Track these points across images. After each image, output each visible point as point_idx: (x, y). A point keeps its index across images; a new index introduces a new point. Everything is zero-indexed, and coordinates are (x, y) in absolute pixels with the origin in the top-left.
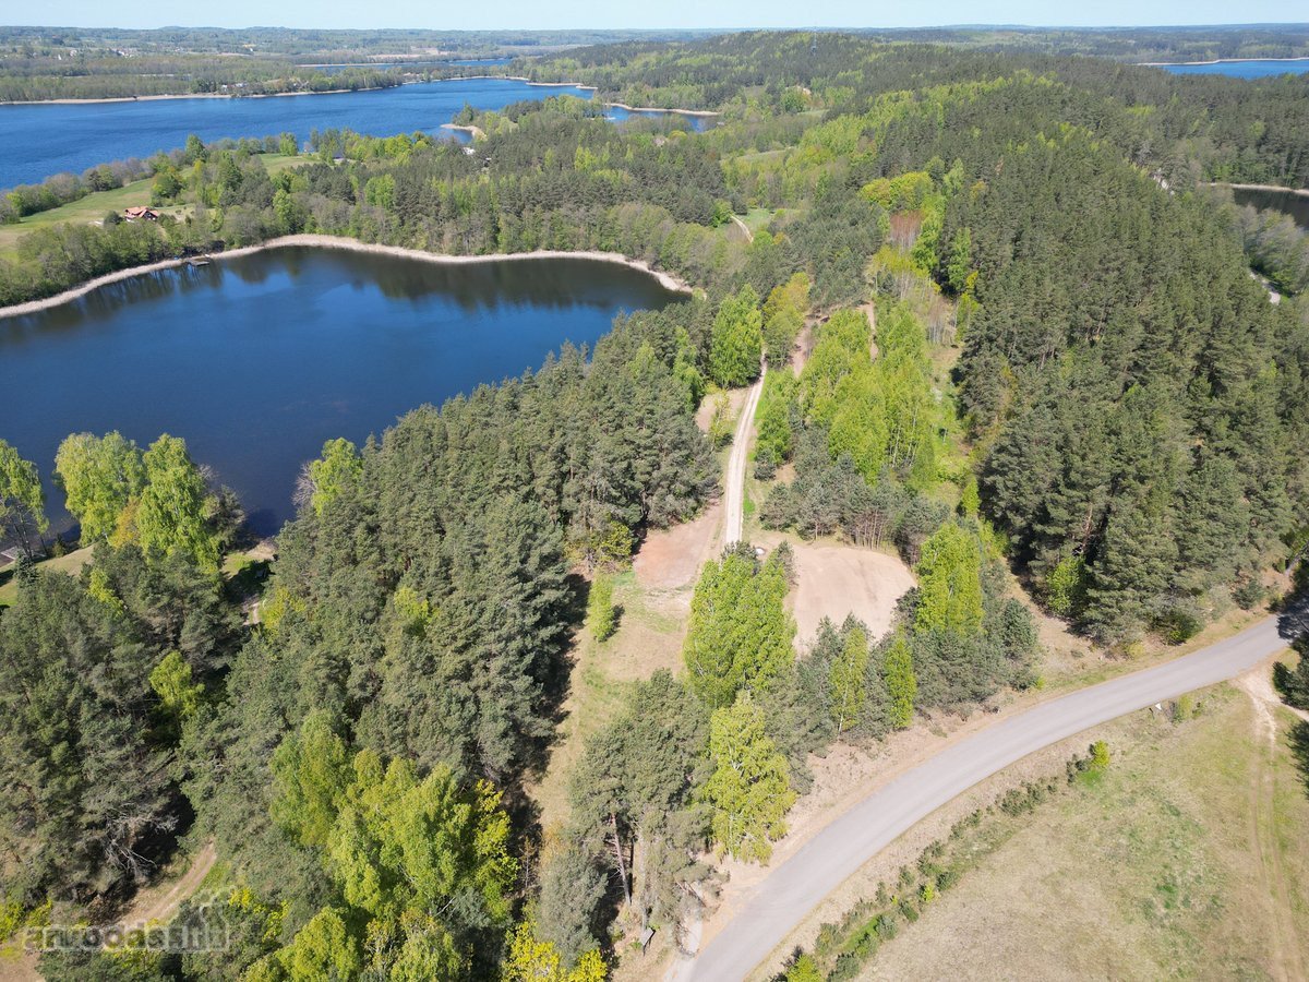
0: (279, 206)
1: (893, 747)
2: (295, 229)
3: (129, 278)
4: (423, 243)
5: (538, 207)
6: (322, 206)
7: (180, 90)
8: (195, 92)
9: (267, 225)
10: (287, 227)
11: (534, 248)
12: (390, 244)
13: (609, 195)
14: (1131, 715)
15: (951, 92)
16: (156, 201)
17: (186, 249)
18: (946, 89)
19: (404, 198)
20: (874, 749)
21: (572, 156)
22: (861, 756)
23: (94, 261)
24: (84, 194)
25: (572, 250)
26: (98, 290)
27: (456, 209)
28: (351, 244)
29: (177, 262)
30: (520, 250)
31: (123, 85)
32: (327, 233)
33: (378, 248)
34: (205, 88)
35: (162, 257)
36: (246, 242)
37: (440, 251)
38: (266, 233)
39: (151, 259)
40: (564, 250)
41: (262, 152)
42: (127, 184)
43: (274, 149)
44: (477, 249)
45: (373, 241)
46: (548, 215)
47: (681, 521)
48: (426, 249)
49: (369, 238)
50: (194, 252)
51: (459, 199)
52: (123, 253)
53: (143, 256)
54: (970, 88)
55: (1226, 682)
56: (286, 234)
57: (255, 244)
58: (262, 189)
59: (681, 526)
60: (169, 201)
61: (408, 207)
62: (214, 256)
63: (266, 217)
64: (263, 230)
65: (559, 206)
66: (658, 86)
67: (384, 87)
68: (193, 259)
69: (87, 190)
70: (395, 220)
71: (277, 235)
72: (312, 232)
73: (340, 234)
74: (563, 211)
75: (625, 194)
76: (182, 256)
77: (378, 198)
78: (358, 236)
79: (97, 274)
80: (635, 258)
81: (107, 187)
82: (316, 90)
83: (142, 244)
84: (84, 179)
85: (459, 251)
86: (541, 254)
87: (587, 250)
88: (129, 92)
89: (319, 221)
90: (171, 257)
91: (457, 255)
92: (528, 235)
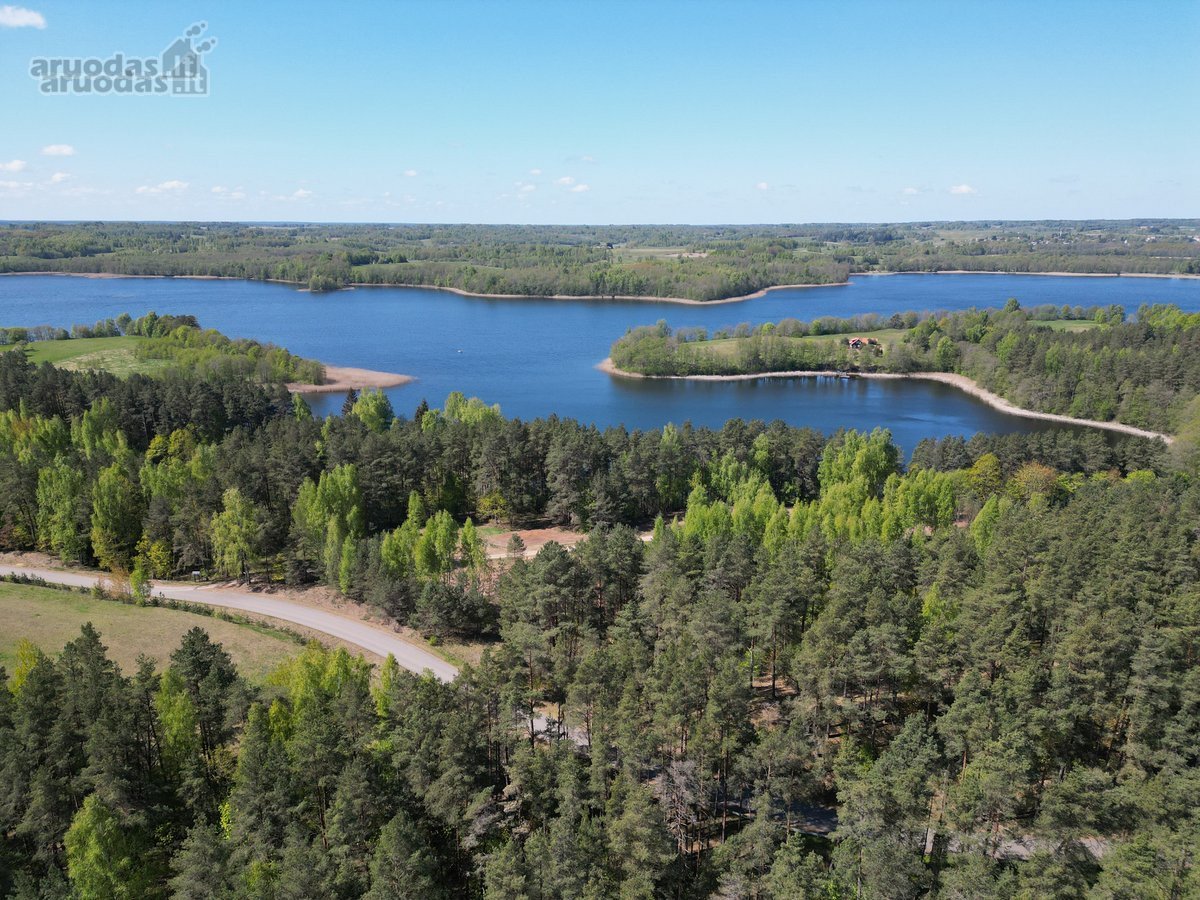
2: (946, 369)
10: (938, 366)
19: (1017, 354)
32: (967, 376)
36: (893, 371)
45: (984, 387)
48: (1010, 399)
53: (813, 365)
57: (901, 373)
61: (1017, 361)
69: (885, 326)
71: (929, 370)
72: (959, 373)
81: (902, 327)
89: (963, 365)
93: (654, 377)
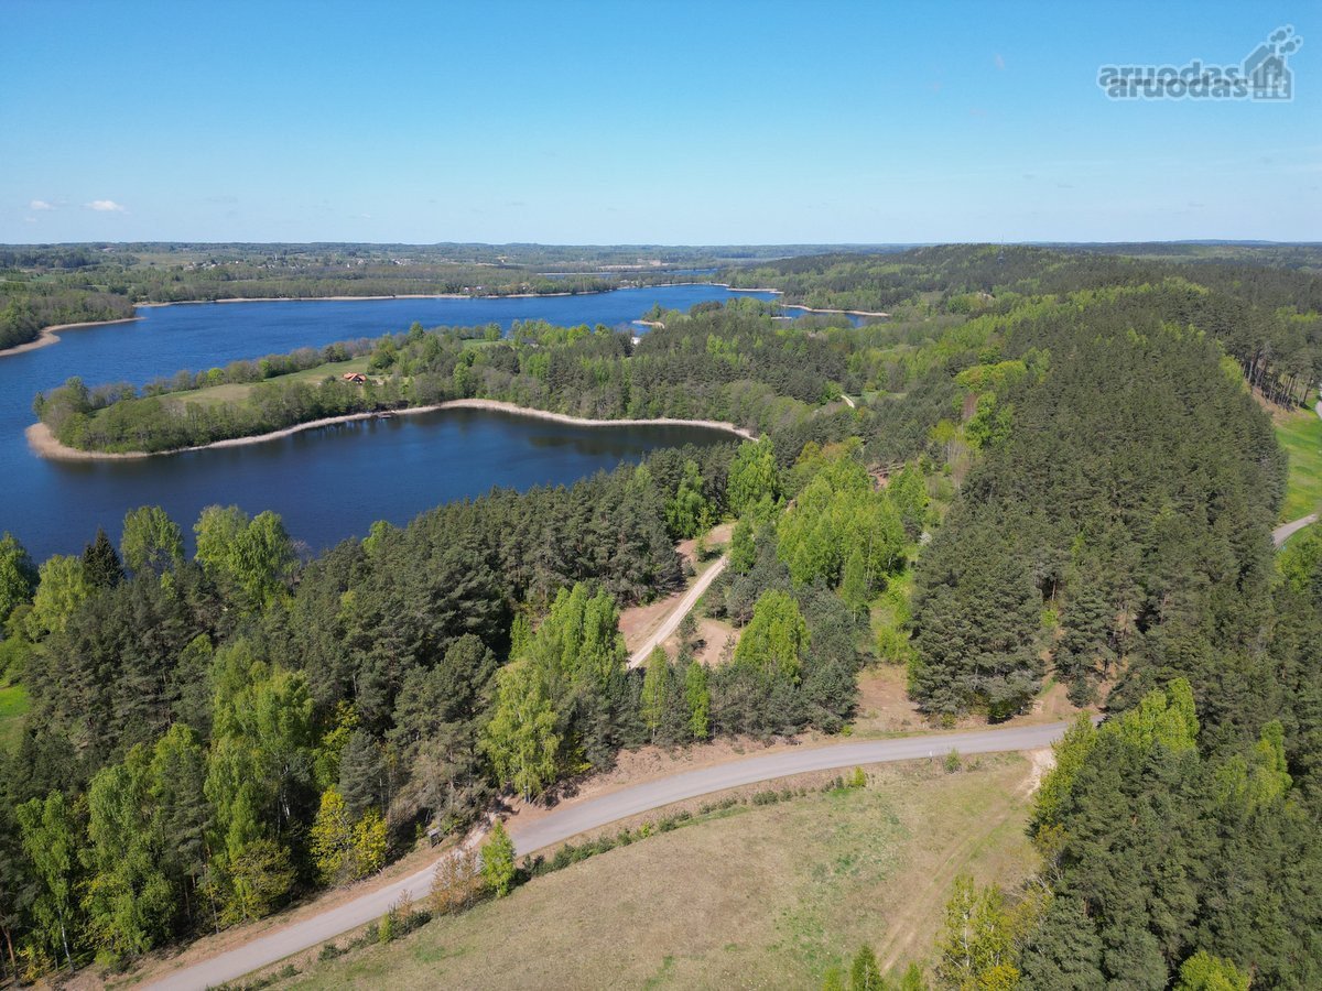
0: (457, 375)
1: (695, 755)
2: (468, 395)
3: (329, 425)
4: (565, 408)
5: (665, 382)
6: (493, 376)
7: (431, 291)
8: (443, 293)
9: (445, 390)
10: (462, 393)
11: (658, 416)
12: (539, 409)
13: (728, 374)
14: (909, 761)
15: (1094, 296)
16: (371, 371)
17: (377, 405)
18: (1090, 293)
19: (555, 372)
20: (677, 753)
21: (705, 342)
22: (664, 756)
23: (303, 410)
24: (319, 364)
25: (691, 419)
26: (302, 431)
27: (594, 381)
28: (510, 408)
29: (368, 415)
30: (645, 417)
31: (386, 286)
32: (493, 398)
33: (529, 411)
34: (450, 290)
35: (358, 410)
36: (425, 403)
37: (578, 415)
38: (443, 397)
39: (348, 411)
40: (684, 419)
41: (471, 338)
42: (355, 358)
43: (481, 336)
44: (609, 414)
45: (527, 406)
46: (673, 389)
47: (638, 605)
48: (567, 413)
49: (524, 403)
50: (383, 408)
51: (598, 373)
52: (327, 406)
53: (342, 409)
54: (1113, 293)
55: (1016, 752)
56: (460, 398)
57: (433, 404)
58: (448, 362)
59: (638, 609)
60: (380, 371)
61: (558, 378)
62: (398, 412)
63: (446, 384)
64: (442, 394)
65: (683, 381)
66: (843, 290)
67: (600, 291)
68: (381, 414)
69: (322, 360)
70: (546, 388)
71: (453, 398)
72: (481, 397)
73: (503, 399)
74: (685, 385)
75: (743, 373)
76: (373, 411)
77: (535, 370)
78: (516, 401)
79: (303, 421)
80: (741, 426)
81: (339, 360)
82: (541, 293)
83: (344, 399)
84: (322, 352)
85: (593, 415)
86: (663, 421)
87: (704, 419)
88: (390, 292)
89: (489, 388)
90: (364, 411)
91: (590, 419)
92: (654, 405)
93: (165, 452)
